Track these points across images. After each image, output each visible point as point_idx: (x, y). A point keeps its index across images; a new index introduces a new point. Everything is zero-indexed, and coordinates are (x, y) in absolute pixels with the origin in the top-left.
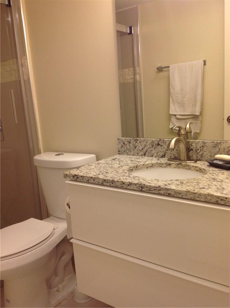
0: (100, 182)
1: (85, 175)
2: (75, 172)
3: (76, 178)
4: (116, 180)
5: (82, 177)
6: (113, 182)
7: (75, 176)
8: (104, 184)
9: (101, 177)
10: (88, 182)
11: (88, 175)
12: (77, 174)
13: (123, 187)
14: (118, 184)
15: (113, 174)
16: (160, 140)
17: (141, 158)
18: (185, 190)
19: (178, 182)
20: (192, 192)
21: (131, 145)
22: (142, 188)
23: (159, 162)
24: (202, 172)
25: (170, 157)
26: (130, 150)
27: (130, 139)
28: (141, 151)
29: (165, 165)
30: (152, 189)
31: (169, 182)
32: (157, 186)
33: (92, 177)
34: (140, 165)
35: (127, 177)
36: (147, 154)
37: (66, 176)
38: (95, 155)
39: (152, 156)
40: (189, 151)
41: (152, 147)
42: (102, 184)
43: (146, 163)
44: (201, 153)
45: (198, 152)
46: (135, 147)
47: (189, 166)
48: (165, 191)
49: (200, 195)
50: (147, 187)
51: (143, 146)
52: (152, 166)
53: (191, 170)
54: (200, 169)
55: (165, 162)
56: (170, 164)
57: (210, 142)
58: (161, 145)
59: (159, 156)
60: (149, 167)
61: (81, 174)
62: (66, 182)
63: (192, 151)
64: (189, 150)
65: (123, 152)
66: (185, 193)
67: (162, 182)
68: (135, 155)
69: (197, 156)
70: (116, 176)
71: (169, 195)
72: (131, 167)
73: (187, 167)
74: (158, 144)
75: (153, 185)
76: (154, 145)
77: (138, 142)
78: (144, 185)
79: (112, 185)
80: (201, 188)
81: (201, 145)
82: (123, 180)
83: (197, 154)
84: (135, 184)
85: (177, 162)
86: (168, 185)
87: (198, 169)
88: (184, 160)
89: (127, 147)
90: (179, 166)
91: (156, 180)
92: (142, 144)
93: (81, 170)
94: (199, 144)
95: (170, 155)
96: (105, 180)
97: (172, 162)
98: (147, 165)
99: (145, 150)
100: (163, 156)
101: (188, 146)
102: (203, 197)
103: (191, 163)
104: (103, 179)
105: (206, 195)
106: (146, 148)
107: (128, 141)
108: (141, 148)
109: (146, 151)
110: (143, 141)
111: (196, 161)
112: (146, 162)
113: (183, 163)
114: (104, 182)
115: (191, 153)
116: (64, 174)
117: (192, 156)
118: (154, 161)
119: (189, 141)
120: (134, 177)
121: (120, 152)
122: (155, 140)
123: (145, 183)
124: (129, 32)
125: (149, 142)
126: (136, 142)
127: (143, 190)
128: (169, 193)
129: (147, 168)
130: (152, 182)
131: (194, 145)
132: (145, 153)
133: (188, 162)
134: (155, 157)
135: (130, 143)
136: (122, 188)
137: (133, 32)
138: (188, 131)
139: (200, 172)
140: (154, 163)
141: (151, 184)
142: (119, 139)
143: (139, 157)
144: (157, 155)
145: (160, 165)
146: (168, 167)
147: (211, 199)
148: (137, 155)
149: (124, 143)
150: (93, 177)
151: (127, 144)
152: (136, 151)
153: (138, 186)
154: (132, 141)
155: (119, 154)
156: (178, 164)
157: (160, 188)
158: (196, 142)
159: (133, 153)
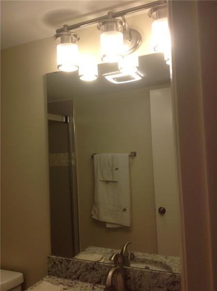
17: (74, 285)
21: (63, 265)
26: (62, 272)
27: (62, 259)
28: (74, 274)
36: (81, 277)
38: (22, 273)
39: (86, 281)
40: (126, 280)
41: (86, 270)
44: (139, 282)
46: (68, 269)
51: (76, 268)
57: (149, 272)
58: (96, 270)
59: (94, 282)
63: (129, 280)
64: (127, 278)
65: (53, 273)
68: (68, 279)
74: (93, 269)
76: (89, 268)
77: (71, 263)
81: (139, 274)
83: (135, 284)
89: (58, 268)
92: (75, 266)
99: (78, 273)
100: (99, 282)
101: (126, 274)
106: (79, 271)
107: (59, 261)
108: (74, 271)
109: (80, 275)
110: (76, 263)
115: (129, 283)
121: (50, 273)
124: (64, 121)
125: (83, 265)
126: (69, 263)
131: (131, 273)
134: (90, 283)
135: (61, 263)
137: (68, 121)
142: (49, 258)
144: (92, 280)
148: (70, 278)
149: (55, 263)
151: (58, 265)
152: (69, 273)
154: (64, 261)
155: (49, 275)
159: (65, 276)
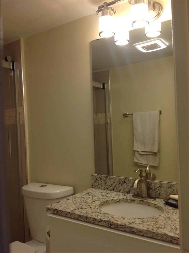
0: (76, 217)
1: (64, 210)
2: (55, 206)
3: (56, 212)
4: (89, 216)
5: (61, 211)
6: (87, 218)
7: (56, 210)
8: (79, 219)
9: (77, 212)
10: (66, 216)
11: (66, 210)
12: (57, 209)
13: (95, 222)
14: (91, 220)
15: (87, 209)
16: (126, 178)
17: (110, 193)
18: (146, 230)
19: (140, 221)
20: (151, 232)
21: (102, 181)
22: (110, 225)
23: (125, 198)
24: (160, 209)
25: (134, 193)
26: (102, 185)
27: (102, 176)
28: (110, 186)
29: (130, 201)
30: (118, 227)
31: (133, 221)
32: (123, 224)
33: (69, 212)
34: (110, 200)
35: (99, 214)
36: (115, 189)
37: (48, 209)
38: (73, 187)
39: (119, 191)
40: (149, 190)
41: (119, 184)
42: (77, 219)
43: (114, 199)
44: (159, 192)
45: (156, 191)
46: (106, 183)
47: (149, 203)
48: (130, 229)
49: (158, 234)
50: (115, 225)
51: (112, 183)
52: (119, 201)
53: (151, 206)
54: (158, 207)
55: (130, 198)
56: (134, 201)
57: (166, 183)
58: (127, 183)
59: (125, 192)
60: (116, 202)
61: (61, 209)
62: (48, 215)
63: (151, 190)
64: (149, 188)
65: (96, 186)
66: (146, 231)
67: (127, 220)
68: (106, 190)
69: (156, 194)
70: (89, 212)
71: (133, 233)
72: (102, 202)
73: (148, 204)
74: (124, 182)
75: (120, 223)
76: (121, 182)
77: (108, 179)
78: (112, 222)
79: (86, 220)
80: (159, 228)
81: (159, 186)
82: (95, 217)
83: (156, 192)
84: (105, 222)
85: (139, 198)
86: (131, 223)
87: (156, 206)
88: (145, 198)
89: (99, 182)
90: (141, 202)
91: (122, 217)
92: (111, 180)
93: (61, 204)
94: (157, 184)
95: (134, 192)
96: (80, 216)
97: (136, 199)
98: (115, 201)
99: (113, 186)
100: (129, 192)
101: (149, 185)
102: (160, 236)
103: (151, 201)
104: (79, 214)
105: (162, 234)
106: (114, 184)
107: (99, 178)
108: (110, 184)
109: (114, 187)
110: (112, 178)
111: (155, 198)
112: (114, 197)
113: (145, 200)
114: (79, 218)
115: (151, 192)
116: (46, 207)
117: (152, 194)
118: (121, 196)
119: (149, 182)
120: (104, 214)
121: (93, 186)
122: (122, 178)
123: (113, 221)
124: (102, 88)
125: (117, 180)
126: (107, 179)
127: (112, 227)
128: (133, 231)
129: (115, 203)
130: (119, 220)
131: (153, 185)
132: (114, 188)
133: (149, 199)
134: (122, 192)
135: (101, 179)
136: (94, 224)
137: (105, 88)
138: (148, 173)
139: (158, 209)
140: (121, 199)
141: (118, 222)
142: (92, 175)
143: (108, 192)
144: (123, 191)
145: (126, 201)
146: (132, 202)
147: (166, 239)
148: (107, 190)
149: (96, 179)
150: (71, 212)
151: (99, 180)
152: (106, 186)
153: (107, 223)
154: (103, 178)
155: (92, 188)
156: (141, 201)
157: (125, 226)
158: (155, 183)
159: (104, 188)
